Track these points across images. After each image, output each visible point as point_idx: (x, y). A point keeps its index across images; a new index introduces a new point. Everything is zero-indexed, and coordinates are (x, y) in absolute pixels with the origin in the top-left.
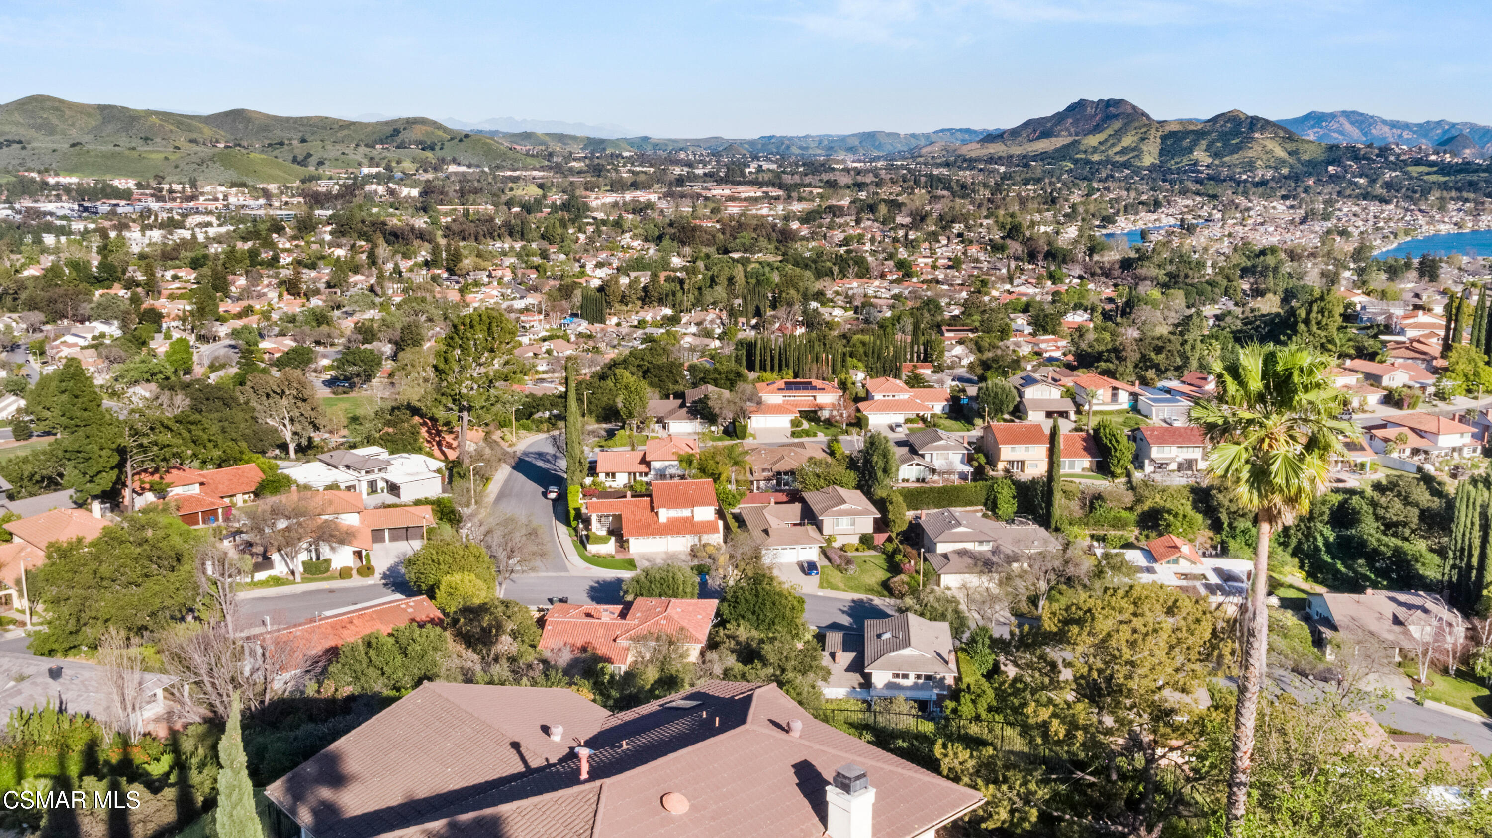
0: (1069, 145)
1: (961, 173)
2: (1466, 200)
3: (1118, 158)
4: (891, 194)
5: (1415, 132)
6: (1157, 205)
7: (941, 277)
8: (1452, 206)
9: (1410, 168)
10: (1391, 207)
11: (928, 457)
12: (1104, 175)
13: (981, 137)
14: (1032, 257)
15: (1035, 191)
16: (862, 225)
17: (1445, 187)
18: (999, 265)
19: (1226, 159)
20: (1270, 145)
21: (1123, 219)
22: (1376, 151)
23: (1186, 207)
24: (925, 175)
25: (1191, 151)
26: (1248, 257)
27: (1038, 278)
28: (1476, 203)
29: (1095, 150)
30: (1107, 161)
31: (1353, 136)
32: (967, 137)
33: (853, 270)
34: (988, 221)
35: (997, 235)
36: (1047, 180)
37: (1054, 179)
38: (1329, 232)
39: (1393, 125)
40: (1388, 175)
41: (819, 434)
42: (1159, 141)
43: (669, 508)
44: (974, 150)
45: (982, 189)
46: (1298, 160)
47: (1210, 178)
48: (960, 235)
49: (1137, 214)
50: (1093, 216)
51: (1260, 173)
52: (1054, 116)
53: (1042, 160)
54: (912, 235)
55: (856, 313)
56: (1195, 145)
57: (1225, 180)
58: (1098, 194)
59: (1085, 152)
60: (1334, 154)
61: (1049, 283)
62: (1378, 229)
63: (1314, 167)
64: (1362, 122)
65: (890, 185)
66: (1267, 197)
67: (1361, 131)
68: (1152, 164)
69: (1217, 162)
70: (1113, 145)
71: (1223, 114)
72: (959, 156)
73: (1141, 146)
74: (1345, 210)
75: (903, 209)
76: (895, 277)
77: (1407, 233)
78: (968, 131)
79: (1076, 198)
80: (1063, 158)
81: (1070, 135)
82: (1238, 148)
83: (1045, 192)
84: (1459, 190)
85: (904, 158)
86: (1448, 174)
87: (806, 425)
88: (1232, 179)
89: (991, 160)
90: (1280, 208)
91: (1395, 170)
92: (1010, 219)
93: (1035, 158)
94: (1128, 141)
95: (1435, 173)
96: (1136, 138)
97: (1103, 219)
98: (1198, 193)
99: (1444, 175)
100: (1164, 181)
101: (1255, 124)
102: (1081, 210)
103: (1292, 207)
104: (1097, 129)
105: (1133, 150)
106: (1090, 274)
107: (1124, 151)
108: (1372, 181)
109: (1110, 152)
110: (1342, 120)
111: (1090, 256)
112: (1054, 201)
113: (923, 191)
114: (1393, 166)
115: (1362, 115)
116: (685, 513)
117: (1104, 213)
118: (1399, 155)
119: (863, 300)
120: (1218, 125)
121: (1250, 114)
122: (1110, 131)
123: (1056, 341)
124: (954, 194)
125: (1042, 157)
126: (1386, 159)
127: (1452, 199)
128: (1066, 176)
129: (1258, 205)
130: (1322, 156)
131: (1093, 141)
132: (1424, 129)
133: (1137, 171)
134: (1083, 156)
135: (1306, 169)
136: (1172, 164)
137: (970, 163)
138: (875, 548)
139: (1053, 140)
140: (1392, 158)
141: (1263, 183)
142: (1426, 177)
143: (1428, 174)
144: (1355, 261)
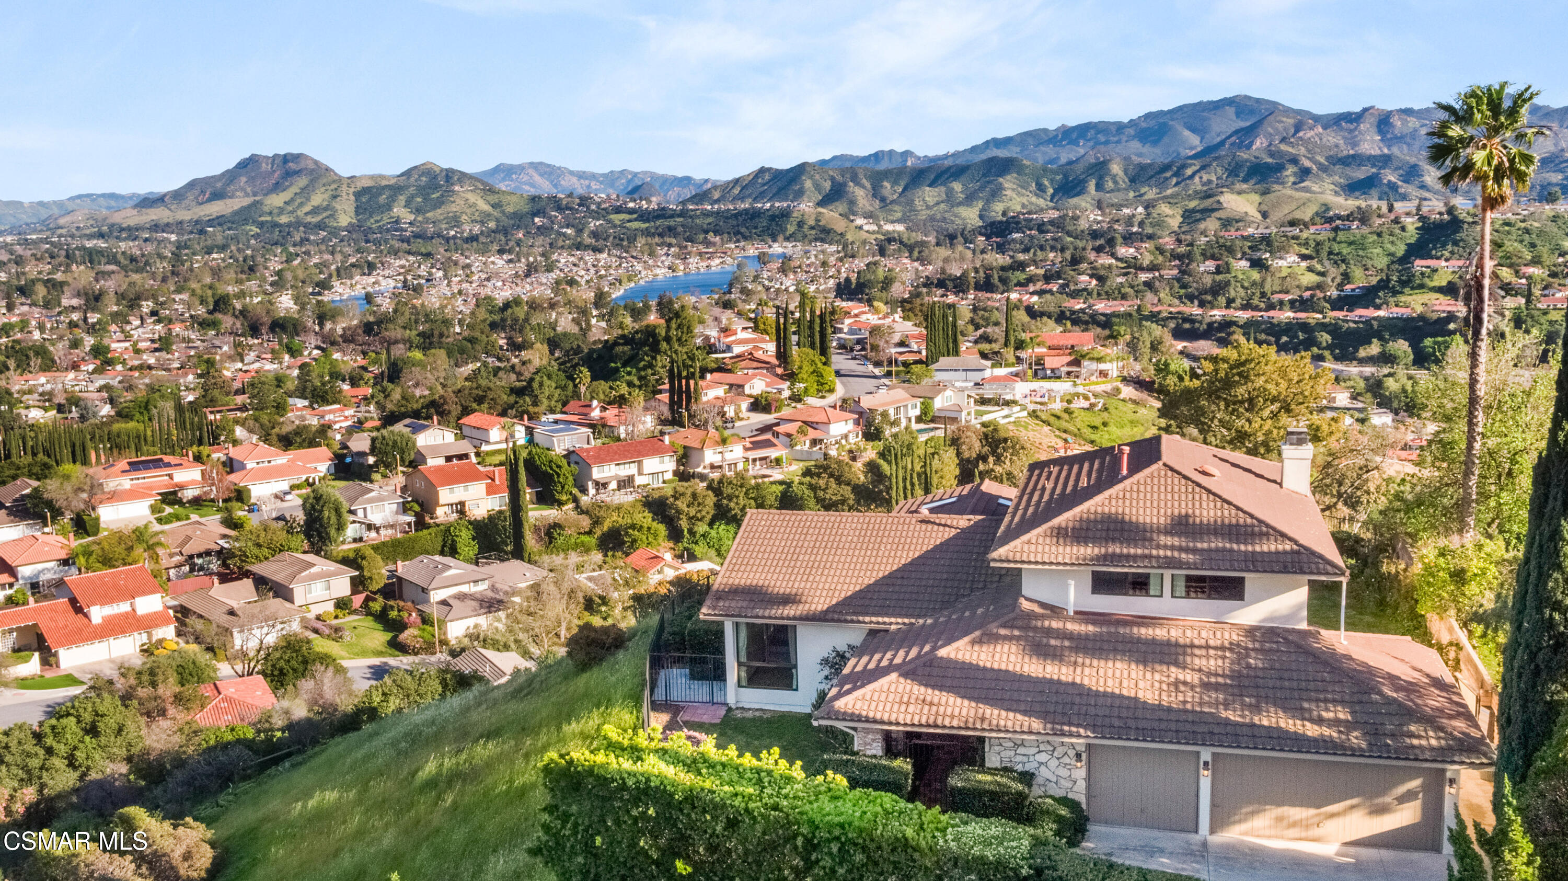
0: (249, 207)
1: (123, 245)
2: (670, 245)
3: (309, 219)
4: (40, 273)
5: (601, 183)
6: (371, 267)
7: (152, 361)
8: (661, 251)
9: (612, 216)
10: (605, 255)
12: (297, 238)
13: (132, 203)
14: (254, 330)
15: (224, 260)
16: (18, 312)
17: (647, 233)
18: (217, 343)
19: (429, 215)
20: (472, 198)
21: (338, 283)
22: (578, 201)
23: (402, 267)
24: (77, 248)
25: (390, 208)
26: (491, 312)
27: (272, 352)
28: (681, 247)
29: (281, 211)
30: (298, 224)
31: (545, 188)
32: (113, 203)
33: (35, 361)
34: (182, 296)
35: (201, 311)
36: (233, 248)
37: (241, 246)
38: (558, 282)
39: (581, 175)
40: (593, 224)
42: (352, 198)
44: (131, 217)
45: (158, 261)
46: (503, 212)
47: (416, 236)
48: (154, 313)
49: (351, 278)
50: (303, 282)
51: (467, 228)
52: (220, 176)
53: (220, 224)
54: (93, 318)
55: (61, 412)
56: (394, 201)
57: (432, 238)
58: (299, 259)
59: (270, 213)
60: (538, 205)
61: (286, 357)
62: (601, 277)
63: (520, 219)
64: (551, 173)
65: (34, 262)
66: (484, 252)
67: (552, 182)
68: (350, 223)
69: (420, 218)
70: (301, 204)
71: (415, 167)
72: (113, 225)
73: (334, 204)
74: (563, 261)
75: (66, 288)
76: (91, 367)
77: (630, 280)
78: (112, 196)
79: (275, 264)
80: (246, 221)
81: (247, 195)
82: (439, 203)
83: (237, 261)
84: (661, 235)
85: (35, 231)
86: (648, 221)
88: (439, 235)
89: (156, 227)
90: (499, 262)
91: (598, 219)
92: (210, 292)
93: (210, 223)
94: (318, 199)
95: (636, 220)
96: (326, 196)
97: (317, 285)
98: (409, 253)
99: (645, 221)
100: (367, 241)
101: (452, 176)
102: (289, 276)
103: (510, 261)
104: (277, 188)
105: (326, 209)
107: (315, 211)
108: (580, 231)
109: (299, 213)
110: (531, 171)
111: (321, 324)
112: (252, 269)
113: (82, 267)
114: (596, 215)
115: (549, 166)
117: (316, 279)
118: (599, 204)
120: (412, 179)
121: (445, 167)
122: (294, 189)
123: (341, 411)
124: (124, 268)
125: (219, 221)
126: (588, 208)
127: (657, 245)
128: (253, 242)
129: (476, 261)
130: (526, 208)
131: (276, 200)
132: (610, 178)
133: (334, 232)
134: (269, 218)
135: (512, 222)
136: (371, 223)
137: (132, 232)
139: (228, 201)
140: (593, 207)
141: (473, 239)
142: (628, 225)
143: (629, 221)
144: (597, 307)
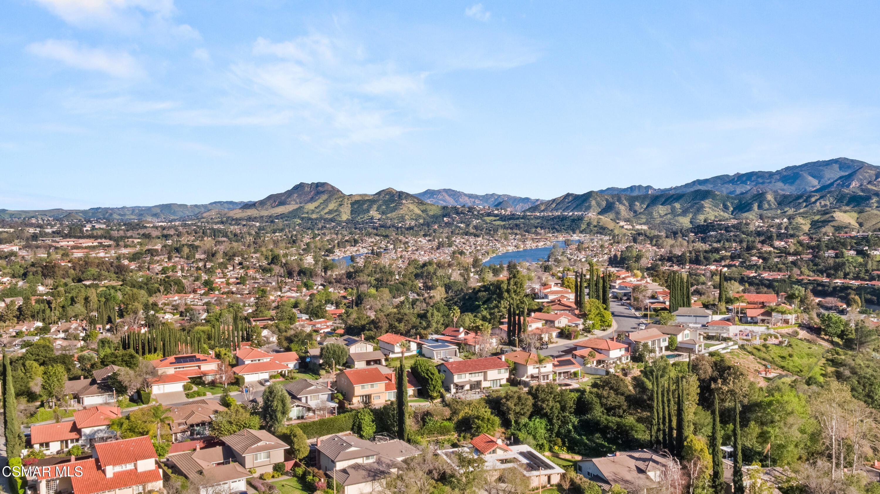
0: (297, 209)
1: (232, 227)
2: (516, 234)
3: (327, 216)
4: (188, 241)
5: (481, 200)
6: (356, 242)
7: (234, 289)
8: (511, 237)
9: (485, 218)
10: (481, 239)
11: (304, 400)
12: (320, 226)
13: (240, 206)
14: (290, 274)
15: (281, 237)
16: (173, 261)
17: (504, 227)
18: (270, 280)
19: (389, 215)
20: (412, 207)
21: (338, 250)
22: (467, 209)
23: (372, 242)
24: (209, 229)
25: (368, 211)
26: (416, 268)
27: (297, 287)
28: (522, 235)
29: (313, 212)
30: (321, 218)
31: (451, 202)
32: (231, 206)
33: (174, 288)
34: (256, 255)
35: (265, 263)
36: (287, 230)
37: (291, 229)
38: (454, 253)
39: (470, 196)
40: (475, 222)
41: (208, 393)
42: (350, 206)
43: (114, 465)
44: (238, 214)
45: (248, 236)
46: (427, 215)
47: (381, 226)
48: (240, 264)
49: (345, 247)
50: (320, 249)
51: (408, 222)
52: (285, 192)
53: (282, 218)
54: (209, 265)
55: (181, 316)
56: (371, 208)
57: (390, 227)
58: (319, 237)
59: (307, 213)
60: (446, 211)
61: (304, 290)
62: (478, 250)
63: (436, 219)
64: (454, 195)
65: (186, 235)
66: (416, 235)
67: (455, 199)
68: (347, 219)
69: (384, 217)
70: (324, 208)
71: (383, 190)
72: (229, 217)
73: (340, 209)
74: (458, 241)
75: (199, 249)
76: (203, 292)
77: (493, 252)
78: (231, 203)
79: (307, 239)
80: (295, 217)
81: (297, 203)
82: (394, 209)
83: (288, 237)
84: (511, 229)
85: (191, 220)
86: (505, 220)
87: (195, 388)
88: (393, 226)
89: (250, 219)
90: (423, 241)
91: (478, 219)
92: (270, 253)
93: (277, 217)
94: (332, 206)
95: (498, 220)
96: (336, 204)
97: (327, 251)
98: (377, 235)
99: (503, 221)
100: (356, 228)
101: (401, 195)
102: (312, 246)
103: (430, 241)
104: (312, 200)
105: (336, 211)
106: (328, 282)
107: (330, 212)
108: (468, 225)
109: (322, 213)
110: (444, 194)
111: (325, 272)
112: (294, 242)
113: (210, 239)
114: (477, 217)
115: (454, 191)
116: (130, 467)
117: (327, 248)
118: (479, 211)
119: (185, 307)
120: (381, 197)
121: (398, 190)
122: (321, 201)
123: (326, 322)
124: (230, 240)
125: (281, 216)
126: (473, 213)
127: (510, 234)
128: (297, 227)
129: (411, 240)
130: (439, 212)
131: (311, 206)
132: (486, 198)
133: (339, 223)
134: (306, 216)
135: (432, 220)
136: (359, 219)
137: (237, 221)
138: (287, 474)
139: (287, 206)
140: (476, 213)
141: (411, 228)
142: (494, 223)
143: (495, 221)
144: (474, 267)
